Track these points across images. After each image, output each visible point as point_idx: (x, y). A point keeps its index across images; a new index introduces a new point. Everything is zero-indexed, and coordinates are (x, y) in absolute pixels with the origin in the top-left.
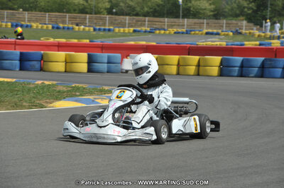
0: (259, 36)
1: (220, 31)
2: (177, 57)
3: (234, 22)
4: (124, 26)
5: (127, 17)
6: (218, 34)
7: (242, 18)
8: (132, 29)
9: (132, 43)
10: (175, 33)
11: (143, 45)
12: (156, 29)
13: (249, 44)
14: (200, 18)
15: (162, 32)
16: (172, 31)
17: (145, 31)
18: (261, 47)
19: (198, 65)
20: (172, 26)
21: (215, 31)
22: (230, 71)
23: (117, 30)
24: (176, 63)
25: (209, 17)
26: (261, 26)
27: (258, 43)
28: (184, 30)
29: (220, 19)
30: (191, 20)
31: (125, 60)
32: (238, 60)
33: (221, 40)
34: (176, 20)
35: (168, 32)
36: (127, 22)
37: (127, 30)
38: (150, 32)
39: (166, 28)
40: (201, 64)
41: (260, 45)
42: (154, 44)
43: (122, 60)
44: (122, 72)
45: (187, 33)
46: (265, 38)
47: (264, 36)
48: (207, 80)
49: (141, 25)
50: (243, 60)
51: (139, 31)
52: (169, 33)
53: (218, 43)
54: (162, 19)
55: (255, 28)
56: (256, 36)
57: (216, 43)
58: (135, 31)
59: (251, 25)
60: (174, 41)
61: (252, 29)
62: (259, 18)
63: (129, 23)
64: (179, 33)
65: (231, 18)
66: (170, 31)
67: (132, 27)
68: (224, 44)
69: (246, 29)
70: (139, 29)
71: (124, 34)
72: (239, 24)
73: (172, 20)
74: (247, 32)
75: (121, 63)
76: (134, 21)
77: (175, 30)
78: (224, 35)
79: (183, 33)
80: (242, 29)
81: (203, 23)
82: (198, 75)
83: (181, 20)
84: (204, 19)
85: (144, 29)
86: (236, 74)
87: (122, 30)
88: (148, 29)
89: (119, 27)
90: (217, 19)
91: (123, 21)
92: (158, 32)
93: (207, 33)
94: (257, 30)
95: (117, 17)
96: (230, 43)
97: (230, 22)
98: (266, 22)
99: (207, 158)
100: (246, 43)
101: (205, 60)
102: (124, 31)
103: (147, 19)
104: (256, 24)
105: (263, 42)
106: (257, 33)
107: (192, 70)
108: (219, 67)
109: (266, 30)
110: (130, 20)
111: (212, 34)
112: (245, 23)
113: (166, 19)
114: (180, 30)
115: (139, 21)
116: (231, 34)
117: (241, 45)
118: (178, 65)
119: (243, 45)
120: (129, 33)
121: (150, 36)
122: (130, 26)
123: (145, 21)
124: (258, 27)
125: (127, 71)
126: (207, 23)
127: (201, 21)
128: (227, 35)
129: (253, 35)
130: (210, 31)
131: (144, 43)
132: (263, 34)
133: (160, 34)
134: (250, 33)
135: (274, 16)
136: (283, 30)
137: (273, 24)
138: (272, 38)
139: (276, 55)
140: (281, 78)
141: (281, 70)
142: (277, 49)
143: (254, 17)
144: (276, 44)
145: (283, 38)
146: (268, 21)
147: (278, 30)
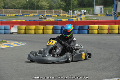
0: (68, 16)
1: (52, 15)
2: (34, 26)
3: (57, 11)
4: (11, 14)
5: (12, 10)
6: (51, 16)
7: (60, 9)
8: (14, 15)
9: (15, 21)
10: (33, 16)
11: (19, 22)
12: (25, 14)
13: (64, 20)
14: (43, 9)
15: (28, 16)
16: (32, 15)
17: (20, 16)
18: (69, 21)
19: (43, 30)
20: (31, 13)
21: (50, 15)
22: (57, 31)
23: (8, 15)
24: (34, 29)
25: (47, 9)
26: (69, 12)
27: (67, 19)
28: (37, 15)
29: (51, 10)
30: (39, 10)
31: (12, 28)
32: (60, 27)
33: (52, 18)
34: (33, 10)
35: (30, 16)
36: (12, 12)
37: (12, 15)
38: (22, 16)
39: (29, 14)
40: (45, 29)
41: (69, 20)
42: (24, 21)
43: (10, 28)
44: (11, 33)
45: (38, 16)
46: (71, 17)
47: (70, 17)
48: (47, 36)
49: (18, 13)
50: (62, 27)
51: (17, 16)
52: (31, 16)
53: (51, 20)
54: (27, 10)
55: (66, 13)
56: (67, 17)
57: (50, 20)
58: (15, 15)
59: (65, 12)
60: (33, 19)
61: (65, 14)
62: (67, 9)
63: (13, 12)
64: (35, 16)
65: (56, 9)
66: (31, 15)
67: (14, 14)
68: (54, 20)
69: (62, 14)
70: (17, 15)
71: (11, 17)
72: (60, 12)
73: (31, 10)
74: (63, 15)
75: (10, 29)
76: (15, 11)
77: (33, 15)
78: (54, 16)
79: (36, 16)
80: (61, 14)
81: (45, 12)
82: (44, 34)
83: (35, 10)
84: (45, 10)
85: (19, 14)
86: (59, 33)
87: (10, 15)
88: (21, 15)
89: (8, 14)
90: (50, 10)
91: (10, 11)
92: (25, 16)
93: (46, 16)
94: (67, 14)
95: (7, 10)
96: (56, 20)
97: (56, 11)
98: (70, 11)
99: (49, 69)
100: (63, 19)
101: (46, 27)
102: (11, 16)
103: (21, 10)
104: (66, 12)
105: (69, 19)
106: (67, 15)
107: (41, 31)
108: (52, 30)
110: (13, 10)
111: (48, 16)
112: (62, 11)
113: (29, 10)
114: (35, 15)
115: (17, 11)
116: (57, 16)
117: (61, 20)
118: (35, 30)
119: (62, 20)
120: (13, 16)
121: (22, 17)
122: (13, 13)
123: (20, 11)
124: (67, 13)
125: (13, 33)
126: (46, 12)
127: (44, 11)
128: (55, 16)
129: (66, 16)
130: (48, 15)
131: (20, 20)
132: (69, 16)
133: (26, 17)
134: (64, 15)
135: (74, 8)
136: (77, 14)
137: (73, 11)
138: (73, 17)
139: (75, 24)
140: (77, 34)
141: (77, 30)
142: (75, 22)
143: (65, 8)
144: (75, 20)
145: (78, 17)
146: (71, 10)
147: (76, 13)
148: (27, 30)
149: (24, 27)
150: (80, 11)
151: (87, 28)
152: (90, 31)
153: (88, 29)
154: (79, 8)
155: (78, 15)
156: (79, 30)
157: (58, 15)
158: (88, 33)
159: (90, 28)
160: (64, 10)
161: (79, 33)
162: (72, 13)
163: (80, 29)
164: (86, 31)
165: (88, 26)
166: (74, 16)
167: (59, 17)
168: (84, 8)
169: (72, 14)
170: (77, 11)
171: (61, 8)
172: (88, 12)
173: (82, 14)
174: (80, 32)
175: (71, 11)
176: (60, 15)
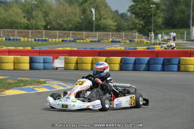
0: (147, 43)
1: (120, 40)
2: (91, 58)
3: (130, 33)
4: (55, 38)
5: (58, 32)
6: (119, 42)
7: (135, 31)
8: (61, 40)
9: (61, 49)
10: (90, 41)
11: (68, 50)
12: (77, 39)
13: (140, 48)
14: (107, 31)
15: (82, 41)
16: (88, 40)
17: (70, 41)
20: (88, 37)
21: (118, 40)
22: (127, 67)
23: (50, 40)
24: (90, 62)
25: (113, 31)
26: (148, 36)
27: (146, 47)
28: (97, 40)
29: (120, 32)
30: (100, 33)
31: (56, 60)
32: (132, 59)
33: (121, 46)
34: (91, 33)
35: (85, 41)
37: (57, 40)
38: (73, 41)
39: (84, 38)
41: (147, 49)
42: (76, 49)
44: (54, 69)
45: (98, 42)
46: (151, 44)
47: (150, 43)
49: (67, 37)
50: (135, 59)
51: (66, 41)
52: (87, 42)
53: (119, 48)
54: (81, 32)
56: (145, 43)
58: (63, 41)
59: (141, 35)
60: (89, 47)
61: (142, 38)
62: (146, 31)
63: (59, 36)
64: (93, 41)
65: (128, 31)
67: (61, 38)
68: (123, 48)
69: (138, 39)
70: (65, 39)
71: (56, 43)
72: (133, 35)
73: (88, 33)
74: (139, 40)
75: (53, 62)
76: (62, 34)
77: (90, 40)
78: (123, 42)
79: (96, 42)
80: (135, 38)
81: (109, 35)
83: (94, 33)
84: (110, 32)
85: (69, 39)
86: (131, 69)
87: (54, 40)
88: (72, 39)
89: (52, 38)
90: (118, 32)
91: (55, 34)
92: (78, 41)
93: (112, 42)
94: (145, 38)
95: (51, 31)
96: (127, 48)
97: (127, 33)
100: (138, 47)
101: (110, 59)
102: (56, 41)
103: (71, 32)
104: (144, 35)
105: (148, 47)
106: (145, 41)
108: (120, 64)
109: (151, 39)
110: (59, 32)
111: (116, 42)
112: (137, 34)
113: (84, 32)
114: (94, 40)
115: (65, 34)
116: (128, 41)
117: (135, 49)
118: (92, 63)
119: (136, 49)
120: (59, 42)
121: (73, 44)
122: (60, 37)
123: (70, 34)
124: (146, 37)
125: (57, 68)
126: (112, 35)
127: (108, 33)
128: (126, 42)
129: (143, 42)
131: (69, 49)
132: (149, 42)
133: (80, 43)
134: (141, 41)
135: (157, 30)
136: (163, 39)
137: (156, 35)
138: (155, 44)
139: (157, 55)
140: (161, 71)
141: (161, 65)
142: (158, 51)
143: (143, 30)
144: (158, 48)
145: (163, 44)
146: (152, 32)
147: (160, 38)
148: (79, 65)
149: (74, 59)
150: (167, 34)
151: (177, 63)
152: (182, 67)
153: (179, 64)
154: (165, 30)
155: (164, 41)
156: (163, 64)
157: (131, 41)
158: (179, 70)
159: (181, 62)
160: (140, 32)
161: (163, 70)
162: (153, 37)
163: (166, 63)
164: (176, 67)
165: (179, 58)
166: (158, 42)
167: (132, 44)
168: (174, 30)
169: (155, 39)
170: (162, 35)
171: (136, 29)
172: (181, 37)
173: (169, 40)
174: (165, 69)
175: (153, 34)
176: (134, 41)
